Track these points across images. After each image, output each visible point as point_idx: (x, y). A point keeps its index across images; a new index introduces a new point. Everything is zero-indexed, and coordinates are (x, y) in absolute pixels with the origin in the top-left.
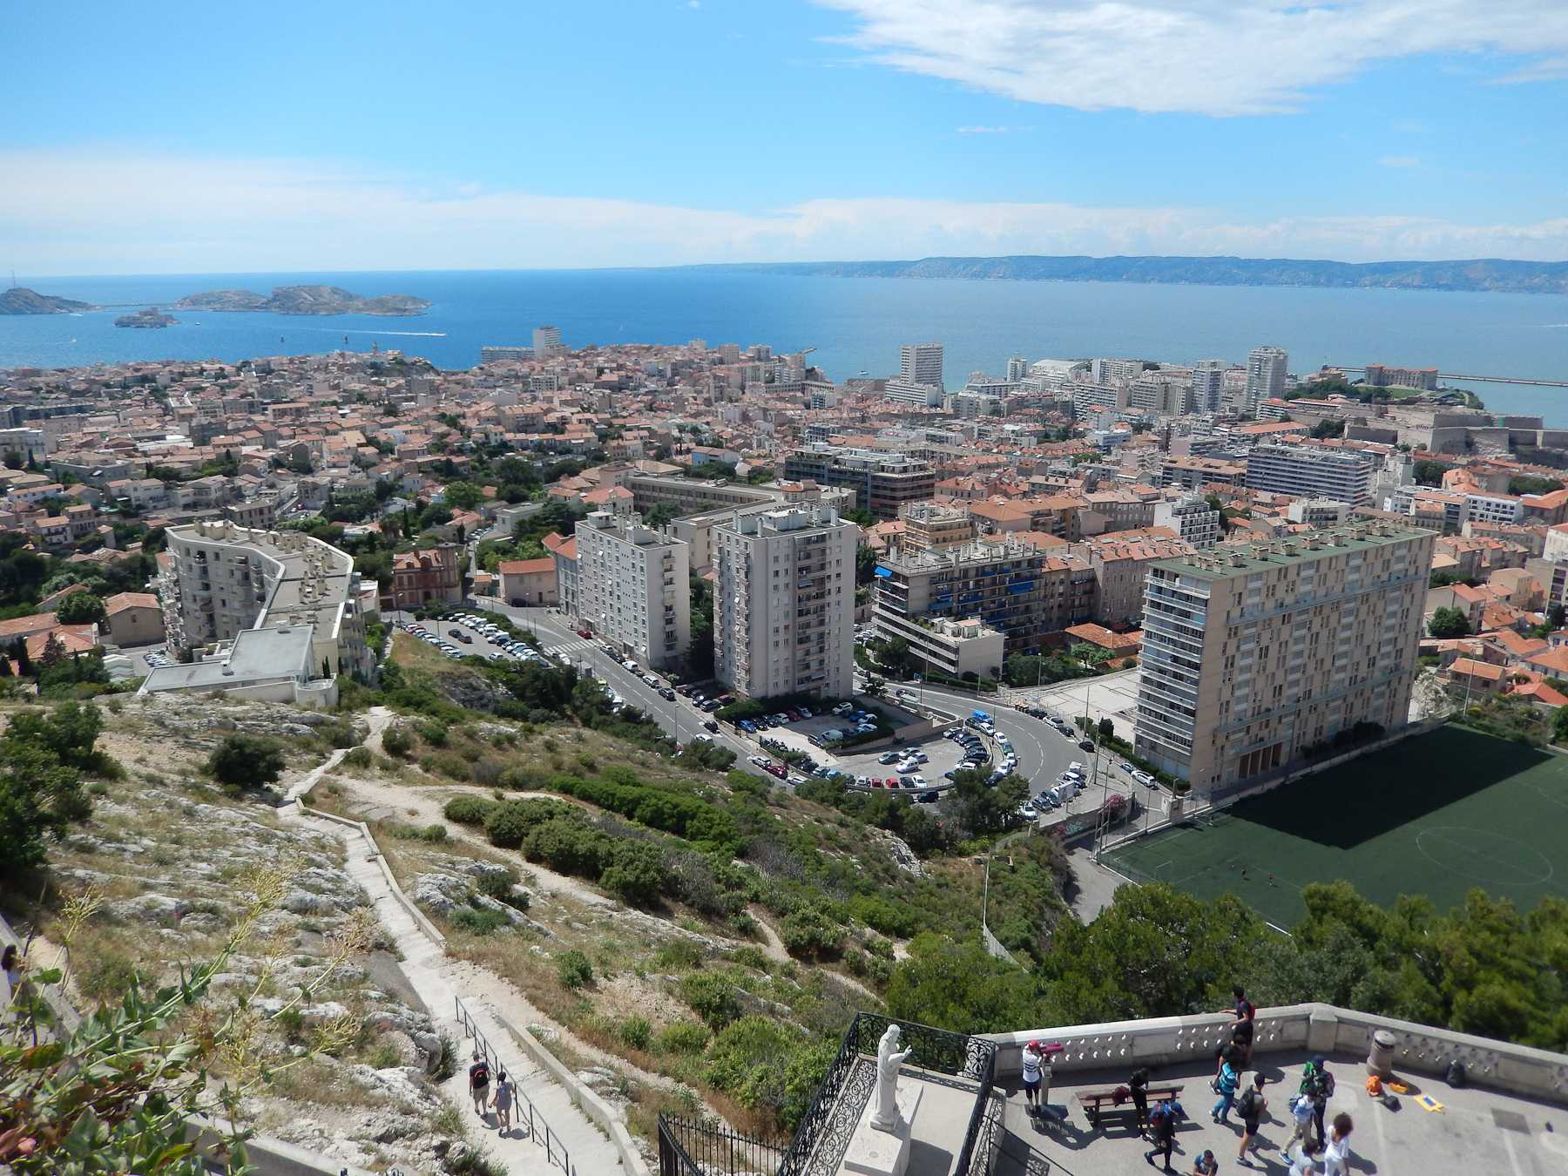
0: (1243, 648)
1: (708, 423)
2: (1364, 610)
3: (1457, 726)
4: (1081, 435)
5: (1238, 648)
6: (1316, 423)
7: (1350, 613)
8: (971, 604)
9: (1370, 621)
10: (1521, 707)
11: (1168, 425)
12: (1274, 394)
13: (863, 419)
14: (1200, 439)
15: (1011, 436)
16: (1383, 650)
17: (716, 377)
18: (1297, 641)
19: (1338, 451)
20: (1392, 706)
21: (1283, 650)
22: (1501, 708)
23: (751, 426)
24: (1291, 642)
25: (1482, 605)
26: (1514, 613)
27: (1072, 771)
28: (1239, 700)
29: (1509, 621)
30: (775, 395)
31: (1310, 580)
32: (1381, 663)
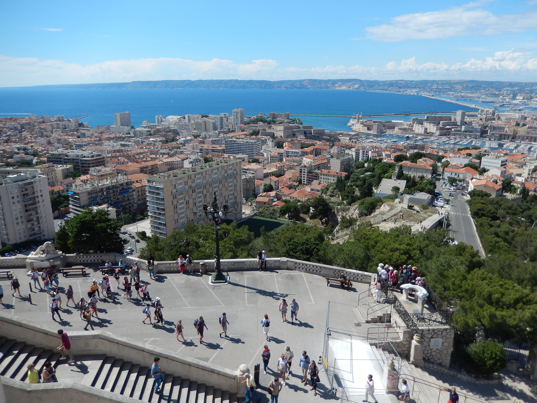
0: (180, 202)
1: (32, 146)
2: (221, 186)
4: (177, 140)
5: (178, 202)
6: (251, 132)
7: (216, 187)
8: (106, 200)
9: (224, 189)
10: (272, 208)
11: (205, 135)
12: (241, 123)
13: (100, 140)
14: (214, 139)
15: (152, 142)
16: (230, 197)
17: (40, 128)
18: (199, 198)
19: (252, 140)
21: (195, 201)
22: (267, 210)
23: (51, 146)
24: (197, 198)
26: (290, 183)
27: (129, 249)
28: (181, 218)
29: (287, 185)
30: (65, 134)
31: (199, 178)
32: (230, 201)
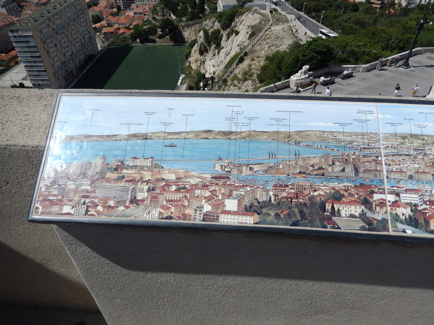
0: (50, 46)
3: (110, 47)
5: (48, 47)
7: (72, 25)
9: (79, 26)
10: (122, 37)
16: (85, 33)
18: (63, 38)
20: (94, 48)
21: (60, 42)
22: (118, 39)
25: (101, 11)
26: (109, 11)
29: (109, 13)
32: (86, 37)
